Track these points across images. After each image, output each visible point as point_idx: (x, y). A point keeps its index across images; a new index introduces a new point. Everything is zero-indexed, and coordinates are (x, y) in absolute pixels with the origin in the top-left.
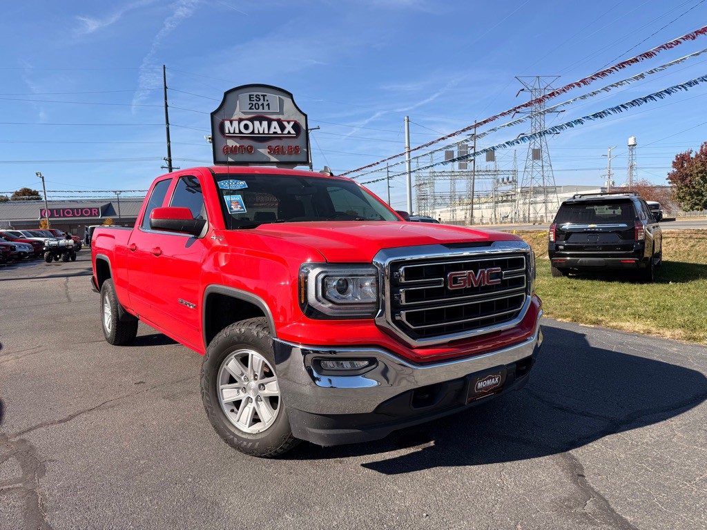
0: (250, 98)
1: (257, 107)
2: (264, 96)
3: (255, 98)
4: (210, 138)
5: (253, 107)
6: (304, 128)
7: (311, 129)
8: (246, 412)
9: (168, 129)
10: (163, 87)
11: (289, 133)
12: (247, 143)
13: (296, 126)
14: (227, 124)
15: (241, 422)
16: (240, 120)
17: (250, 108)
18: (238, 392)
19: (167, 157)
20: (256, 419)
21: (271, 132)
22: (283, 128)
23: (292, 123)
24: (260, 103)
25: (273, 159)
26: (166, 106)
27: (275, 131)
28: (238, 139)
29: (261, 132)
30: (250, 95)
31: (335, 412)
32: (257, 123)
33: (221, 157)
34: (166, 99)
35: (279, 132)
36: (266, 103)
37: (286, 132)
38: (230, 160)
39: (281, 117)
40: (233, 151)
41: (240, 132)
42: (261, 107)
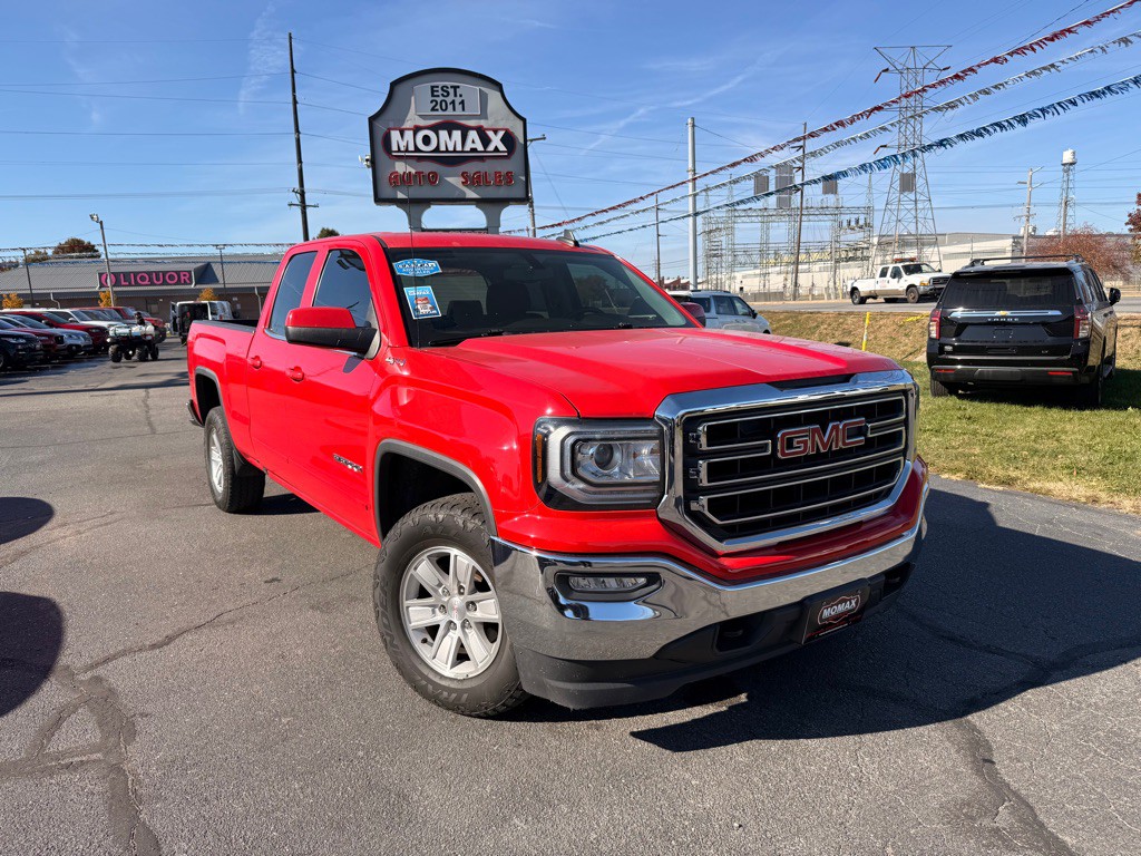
0: (433, 91)
1: (444, 104)
2: (455, 88)
3: (441, 92)
4: (367, 160)
5: (438, 107)
6: (522, 141)
7: (531, 141)
8: (447, 645)
9: (298, 141)
10: (289, 70)
11: (496, 149)
12: (427, 167)
13: (508, 139)
14: (395, 135)
15: (439, 659)
16: (416, 129)
17: (433, 109)
18: (434, 612)
19: (297, 187)
20: (462, 656)
21: (467, 148)
22: (486, 141)
23: (501, 133)
24: (449, 100)
25: (471, 194)
26: (295, 102)
27: (473, 146)
28: (414, 162)
29: (451, 149)
30: (432, 87)
31: (591, 657)
32: (443, 134)
33: (387, 192)
34: (294, 91)
35: (481, 148)
36: (458, 100)
37: (491, 148)
38: (400, 195)
39: (482, 123)
40: (405, 180)
41: (417, 149)
42: (450, 107)
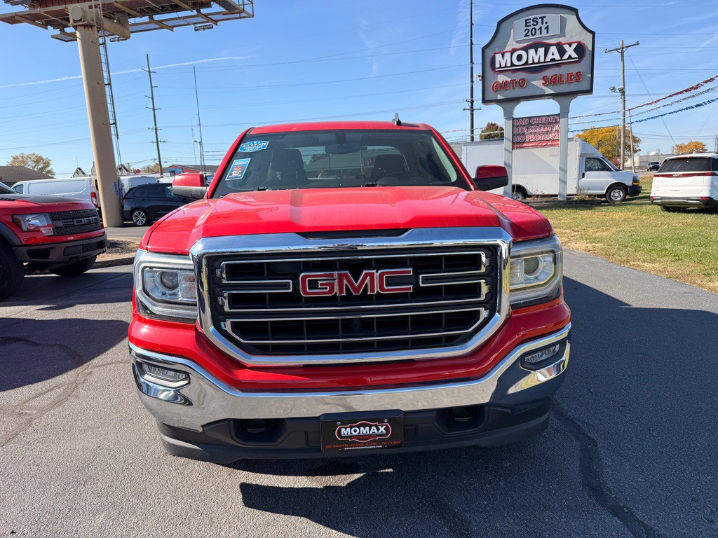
0: (526, 23)
1: (533, 33)
2: (542, 18)
3: (532, 22)
4: (479, 76)
5: (529, 33)
6: (590, 48)
7: (627, 47)
9: (472, 68)
10: (470, 24)
11: (570, 57)
12: (518, 76)
13: (580, 49)
14: (499, 57)
16: (514, 51)
17: (526, 36)
19: (469, 98)
21: (548, 59)
22: (562, 52)
23: (574, 46)
24: (537, 27)
25: (549, 91)
26: (472, 44)
27: (553, 57)
28: (510, 73)
29: (536, 61)
30: (526, 20)
32: (532, 52)
33: (490, 96)
34: (471, 37)
35: (557, 57)
36: (545, 26)
37: (566, 56)
38: (500, 97)
39: (562, 40)
40: (504, 86)
41: (512, 65)
42: (538, 32)
